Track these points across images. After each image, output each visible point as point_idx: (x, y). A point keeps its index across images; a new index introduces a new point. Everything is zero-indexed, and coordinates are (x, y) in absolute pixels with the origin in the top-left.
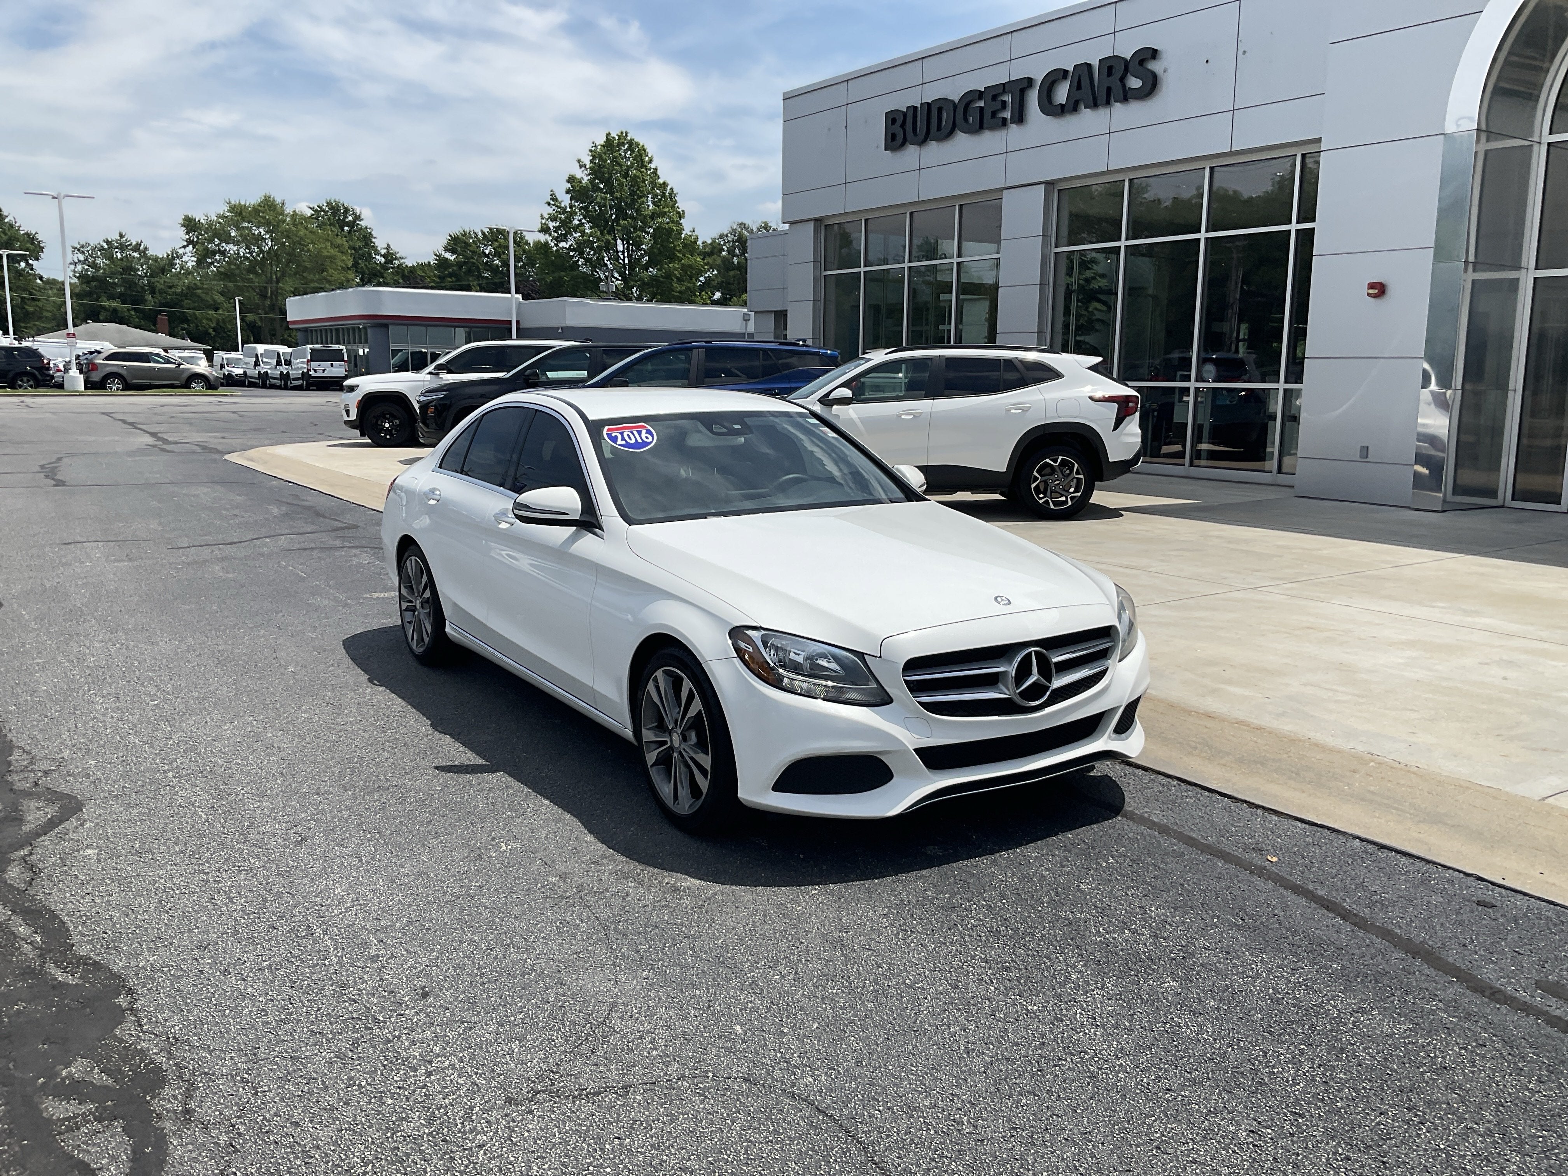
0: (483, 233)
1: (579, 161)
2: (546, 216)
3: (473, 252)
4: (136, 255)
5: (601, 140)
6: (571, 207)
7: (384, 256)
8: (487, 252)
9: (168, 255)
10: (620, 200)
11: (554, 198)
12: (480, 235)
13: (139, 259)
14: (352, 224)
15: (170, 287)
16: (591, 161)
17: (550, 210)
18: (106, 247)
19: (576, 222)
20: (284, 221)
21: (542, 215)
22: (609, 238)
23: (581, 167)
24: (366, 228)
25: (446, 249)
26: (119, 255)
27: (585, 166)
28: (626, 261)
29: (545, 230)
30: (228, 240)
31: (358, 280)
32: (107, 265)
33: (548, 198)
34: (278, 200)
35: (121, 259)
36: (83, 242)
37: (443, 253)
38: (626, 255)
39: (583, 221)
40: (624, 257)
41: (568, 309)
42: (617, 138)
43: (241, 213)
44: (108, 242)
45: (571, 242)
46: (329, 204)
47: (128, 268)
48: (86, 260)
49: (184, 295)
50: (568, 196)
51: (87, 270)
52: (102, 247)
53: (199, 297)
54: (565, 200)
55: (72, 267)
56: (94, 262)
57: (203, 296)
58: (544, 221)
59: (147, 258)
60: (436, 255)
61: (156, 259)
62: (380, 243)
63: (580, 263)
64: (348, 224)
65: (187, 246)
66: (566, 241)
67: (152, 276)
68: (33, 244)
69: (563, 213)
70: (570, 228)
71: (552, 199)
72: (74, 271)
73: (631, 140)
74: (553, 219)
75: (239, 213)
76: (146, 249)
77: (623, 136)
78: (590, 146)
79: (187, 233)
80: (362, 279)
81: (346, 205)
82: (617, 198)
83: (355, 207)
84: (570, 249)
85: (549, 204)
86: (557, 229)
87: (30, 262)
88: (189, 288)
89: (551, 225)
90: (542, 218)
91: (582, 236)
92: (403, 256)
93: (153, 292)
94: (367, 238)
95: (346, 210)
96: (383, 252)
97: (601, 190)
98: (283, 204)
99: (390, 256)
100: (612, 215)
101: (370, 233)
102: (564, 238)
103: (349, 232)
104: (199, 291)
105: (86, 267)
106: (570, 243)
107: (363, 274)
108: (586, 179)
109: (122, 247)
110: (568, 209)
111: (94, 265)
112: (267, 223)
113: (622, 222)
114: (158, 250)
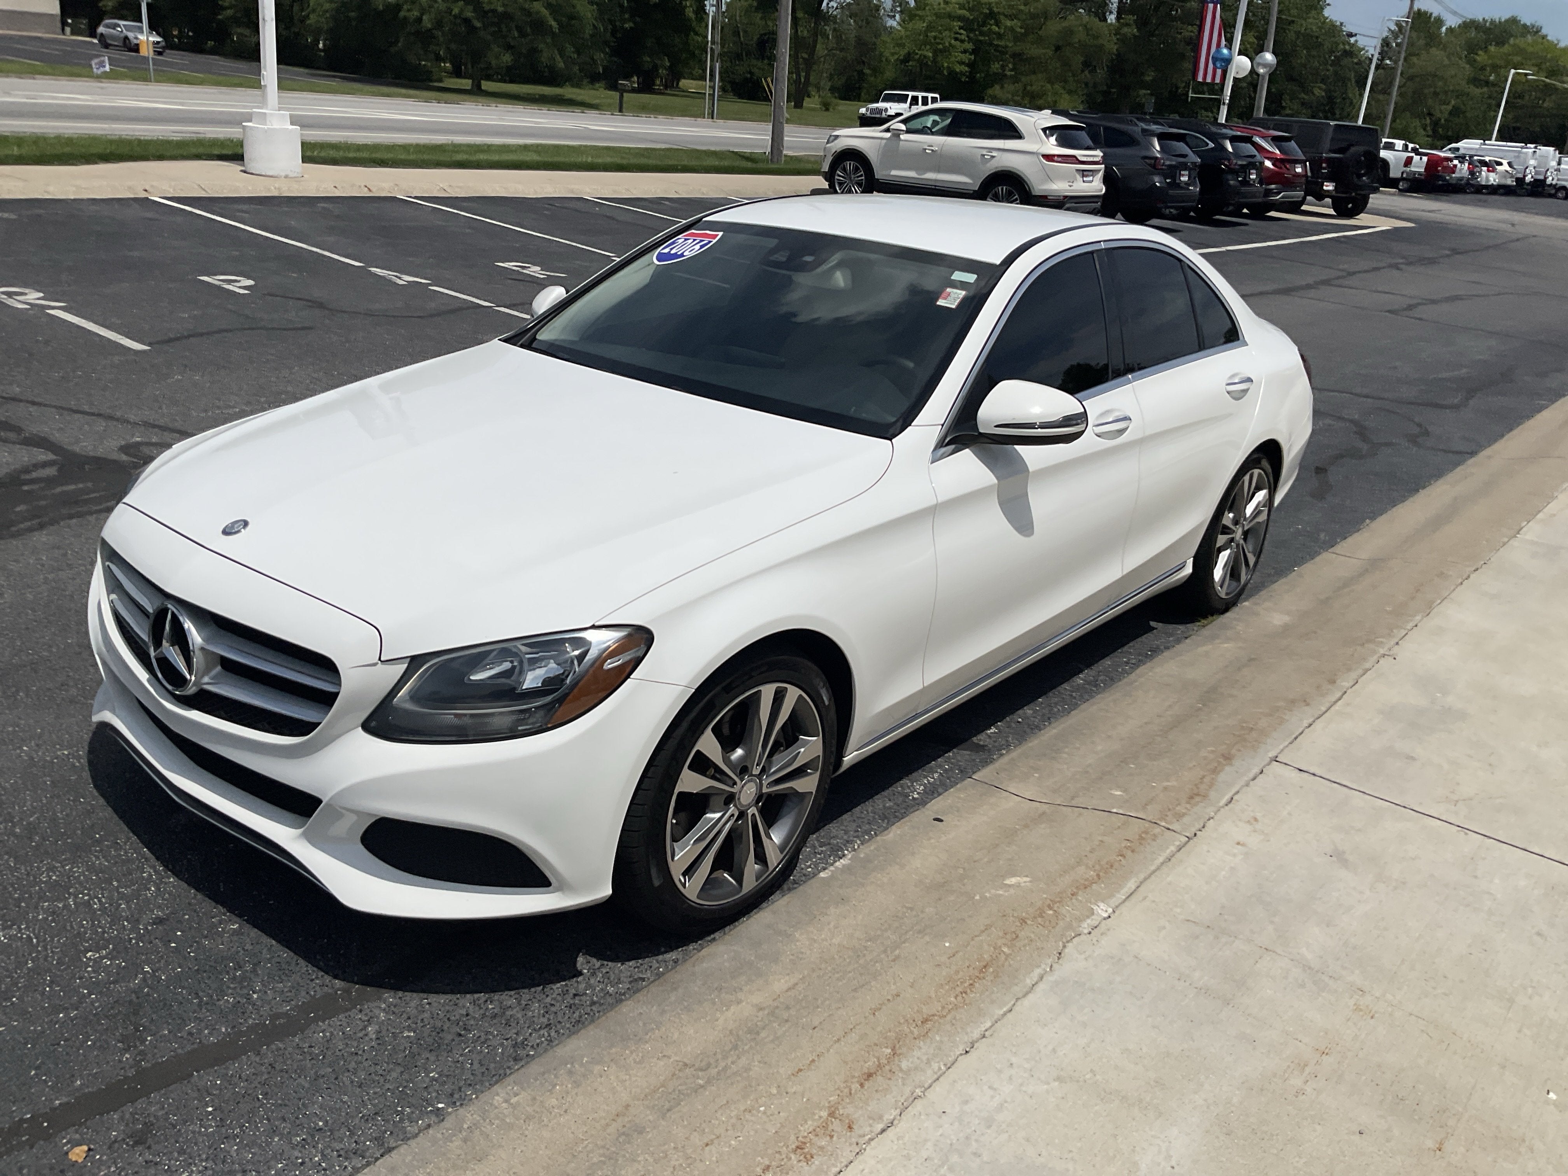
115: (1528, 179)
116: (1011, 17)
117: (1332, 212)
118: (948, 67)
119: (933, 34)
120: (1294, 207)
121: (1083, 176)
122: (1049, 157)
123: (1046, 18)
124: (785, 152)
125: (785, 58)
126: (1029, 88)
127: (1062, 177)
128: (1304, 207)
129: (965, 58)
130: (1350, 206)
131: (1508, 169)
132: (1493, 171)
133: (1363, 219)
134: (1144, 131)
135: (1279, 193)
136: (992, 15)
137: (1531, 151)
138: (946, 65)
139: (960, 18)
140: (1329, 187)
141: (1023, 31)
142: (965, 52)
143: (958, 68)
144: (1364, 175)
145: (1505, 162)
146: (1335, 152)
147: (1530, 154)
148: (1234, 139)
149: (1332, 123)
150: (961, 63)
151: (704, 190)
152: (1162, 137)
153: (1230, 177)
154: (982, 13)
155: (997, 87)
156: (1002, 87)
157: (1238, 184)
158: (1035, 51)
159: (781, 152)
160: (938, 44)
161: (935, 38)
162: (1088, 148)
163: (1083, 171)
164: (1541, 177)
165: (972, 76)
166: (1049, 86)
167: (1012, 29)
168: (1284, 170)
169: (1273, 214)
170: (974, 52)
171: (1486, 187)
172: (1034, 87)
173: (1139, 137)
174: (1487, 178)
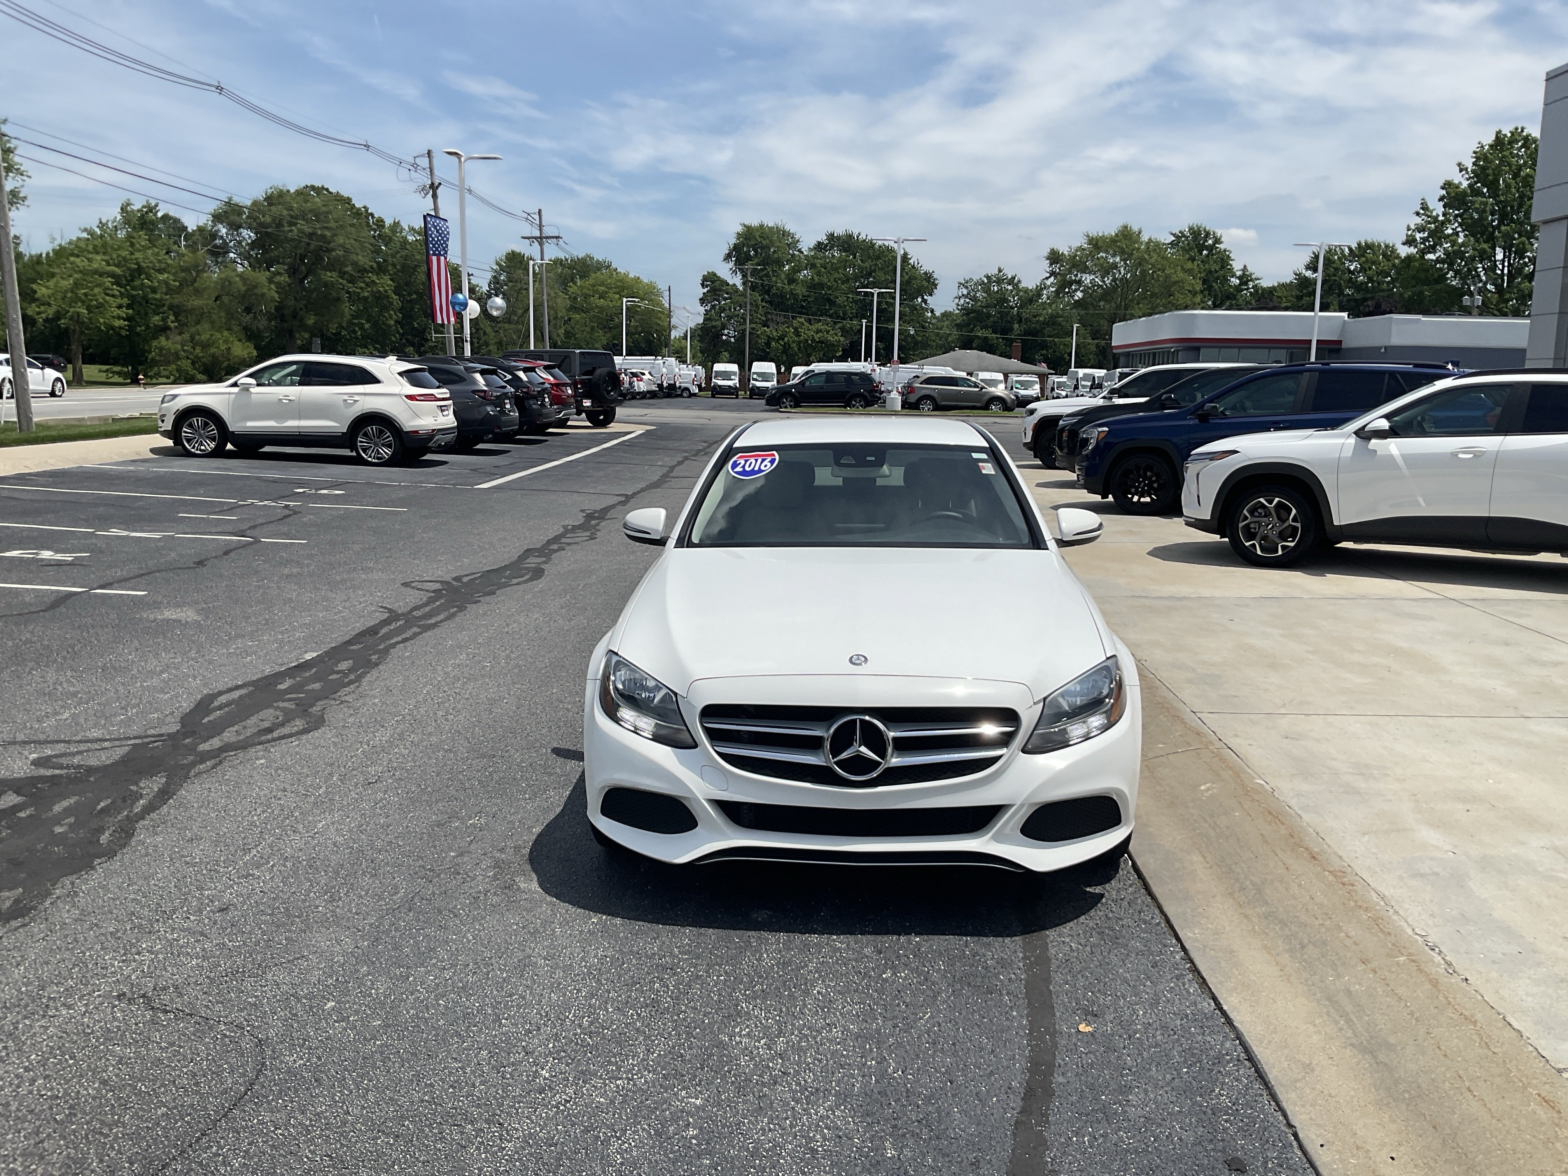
0: (1350, 249)
1: (1459, 164)
2: (1413, 227)
3: (1336, 269)
4: (1010, 287)
5: (1488, 139)
6: (1444, 215)
7: (1239, 278)
8: (1352, 268)
9: (1037, 286)
10: (1504, 204)
11: (1425, 207)
12: (1347, 251)
13: (1012, 291)
14: (1211, 248)
15: (1035, 316)
16: (1474, 164)
17: (1419, 220)
18: (986, 281)
19: (1450, 231)
20: (1139, 249)
21: (1408, 226)
22: (1485, 246)
23: (1461, 171)
24: (1225, 251)
25: (1308, 268)
26: (996, 288)
27: (1466, 169)
28: (1506, 271)
29: (1410, 241)
30: (1085, 270)
31: (1210, 303)
32: (984, 298)
33: (1418, 208)
34: (1135, 229)
35: (997, 292)
36: (967, 278)
37: (1304, 271)
38: (1506, 264)
39: (1459, 229)
40: (1504, 266)
41: (1394, 327)
42: (1509, 135)
43: (1097, 244)
44: (988, 277)
45: (1440, 253)
46: (1191, 229)
47: (1002, 300)
48: (968, 294)
49: (1046, 323)
50: (1442, 203)
51: (968, 303)
52: (983, 281)
53: (1060, 325)
54: (1438, 209)
55: (957, 300)
56: (974, 296)
57: (1063, 323)
58: (1410, 233)
59: (1019, 290)
60: (1296, 274)
61: (1026, 291)
62: (1237, 266)
63: (1449, 276)
64: (1207, 248)
65: (1050, 277)
66: (1434, 252)
67: (1021, 307)
68: (929, 282)
69: (1434, 223)
70: (1440, 238)
71: (1422, 209)
72: (958, 305)
73: (1528, 136)
74: (1420, 229)
75: (1096, 244)
76: (1019, 281)
77: (1516, 134)
78: (1475, 147)
79: (1051, 264)
80: (1214, 303)
81: (1207, 229)
82: (1501, 201)
83: (1216, 231)
84: (1438, 260)
85: (1418, 214)
86: (1424, 240)
87: (925, 297)
88: (1052, 316)
89: (1418, 236)
90: (1409, 230)
91: (1452, 246)
92: (1259, 276)
93: (1020, 322)
94: (1224, 260)
95: (1208, 234)
96: (1239, 273)
97: (1483, 195)
98: (1140, 233)
99: (1245, 278)
100: (1493, 221)
101: (1228, 256)
102: (1433, 249)
103: (1207, 256)
104: (1061, 319)
105: (968, 300)
106: (1437, 255)
107: (1216, 297)
108: (1465, 184)
109: (999, 281)
110: (1441, 218)
111: (974, 299)
112: (1122, 252)
113: (1503, 228)
114: (1029, 282)
115: (665, 384)
116: (160, 271)
117: (588, 424)
118: (105, 323)
119: (83, 291)
120: (562, 423)
121: (442, 411)
122: (411, 397)
123: (198, 272)
124: (35, 420)
125: (18, 324)
126: (197, 338)
127: (428, 413)
128: (569, 423)
129: (123, 312)
130: (602, 417)
131: (650, 377)
132: (641, 380)
133: (614, 427)
134: (466, 369)
135: (561, 412)
136: (140, 270)
137: (661, 362)
138: (102, 320)
139: (112, 275)
140: (587, 403)
141: (177, 284)
142: (120, 307)
143: (117, 323)
144: (611, 391)
145: (646, 372)
146: (584, 374)
147: (662, 365)
148: (525, 370)
149: (578, 351)
150: (119, 318)
151: (51, 461)
152: (483, 372)
153: (531, 402)
154: (128, 269)
155: (163, 339)
156: (167, 339)
157: (539, 407)
158: (195, 302)
159: (31, 419)
160: (91, 300)
161: (86, 294)
162: (438, 387)
163: (441, 406)
164: (672, 382)
165: (131, 329)
166: (218, 335)
167: (166, 283)
168: (560, 393)
169: (550, 430)
170: (129, 307)
171: (639, 393)
172: (203, 337)
173: (465, 374)
174: (638, 386)
